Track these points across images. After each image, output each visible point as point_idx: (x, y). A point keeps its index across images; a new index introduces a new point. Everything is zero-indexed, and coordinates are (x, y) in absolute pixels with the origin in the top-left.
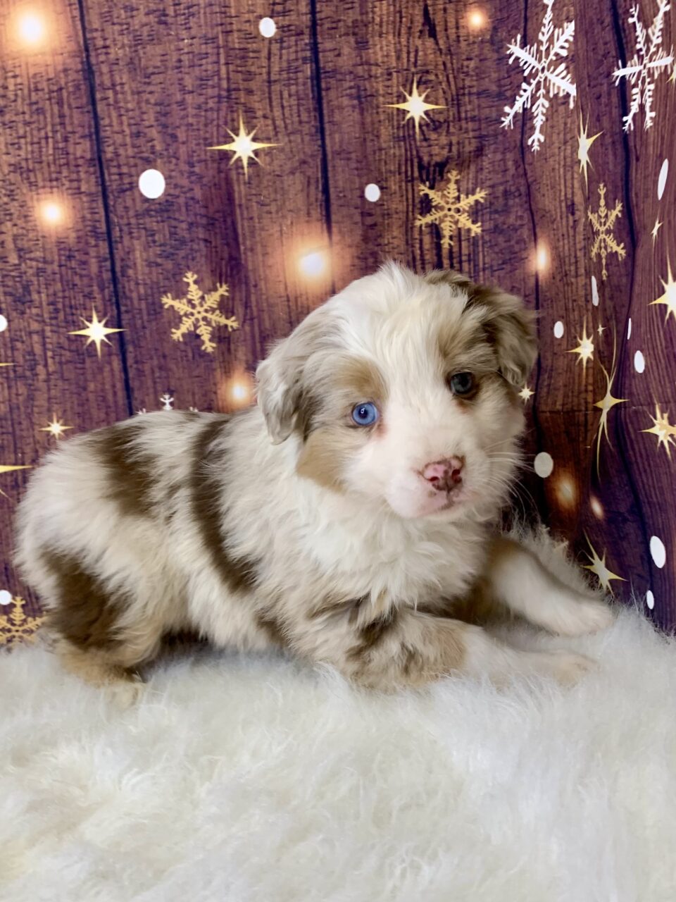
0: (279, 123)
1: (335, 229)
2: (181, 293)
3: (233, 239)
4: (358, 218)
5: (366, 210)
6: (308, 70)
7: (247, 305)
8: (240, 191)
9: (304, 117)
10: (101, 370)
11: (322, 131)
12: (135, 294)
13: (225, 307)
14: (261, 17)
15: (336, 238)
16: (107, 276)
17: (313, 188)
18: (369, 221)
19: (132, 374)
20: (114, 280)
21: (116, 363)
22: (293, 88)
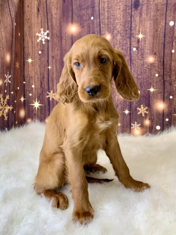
0: (158, 87)
1: (165, 102)
2: (140, 107)
3: (149, 101)
4: (168, 101)
5: (170, 100)
6: (163, 80)
7: (150, 110)
8: (151, 95)
9: (162, 87)
10: (127, 117)
11: (164, 89)
12: (133, 107)
13: (147, 110)
14: (156, 74)
15: (165, 103)
16: (129, 104)
17: (162, 96)
18: (170, 101)
19: (131, 118)
20: (130, 105)
21: (129, 117)
22: (160, 83)
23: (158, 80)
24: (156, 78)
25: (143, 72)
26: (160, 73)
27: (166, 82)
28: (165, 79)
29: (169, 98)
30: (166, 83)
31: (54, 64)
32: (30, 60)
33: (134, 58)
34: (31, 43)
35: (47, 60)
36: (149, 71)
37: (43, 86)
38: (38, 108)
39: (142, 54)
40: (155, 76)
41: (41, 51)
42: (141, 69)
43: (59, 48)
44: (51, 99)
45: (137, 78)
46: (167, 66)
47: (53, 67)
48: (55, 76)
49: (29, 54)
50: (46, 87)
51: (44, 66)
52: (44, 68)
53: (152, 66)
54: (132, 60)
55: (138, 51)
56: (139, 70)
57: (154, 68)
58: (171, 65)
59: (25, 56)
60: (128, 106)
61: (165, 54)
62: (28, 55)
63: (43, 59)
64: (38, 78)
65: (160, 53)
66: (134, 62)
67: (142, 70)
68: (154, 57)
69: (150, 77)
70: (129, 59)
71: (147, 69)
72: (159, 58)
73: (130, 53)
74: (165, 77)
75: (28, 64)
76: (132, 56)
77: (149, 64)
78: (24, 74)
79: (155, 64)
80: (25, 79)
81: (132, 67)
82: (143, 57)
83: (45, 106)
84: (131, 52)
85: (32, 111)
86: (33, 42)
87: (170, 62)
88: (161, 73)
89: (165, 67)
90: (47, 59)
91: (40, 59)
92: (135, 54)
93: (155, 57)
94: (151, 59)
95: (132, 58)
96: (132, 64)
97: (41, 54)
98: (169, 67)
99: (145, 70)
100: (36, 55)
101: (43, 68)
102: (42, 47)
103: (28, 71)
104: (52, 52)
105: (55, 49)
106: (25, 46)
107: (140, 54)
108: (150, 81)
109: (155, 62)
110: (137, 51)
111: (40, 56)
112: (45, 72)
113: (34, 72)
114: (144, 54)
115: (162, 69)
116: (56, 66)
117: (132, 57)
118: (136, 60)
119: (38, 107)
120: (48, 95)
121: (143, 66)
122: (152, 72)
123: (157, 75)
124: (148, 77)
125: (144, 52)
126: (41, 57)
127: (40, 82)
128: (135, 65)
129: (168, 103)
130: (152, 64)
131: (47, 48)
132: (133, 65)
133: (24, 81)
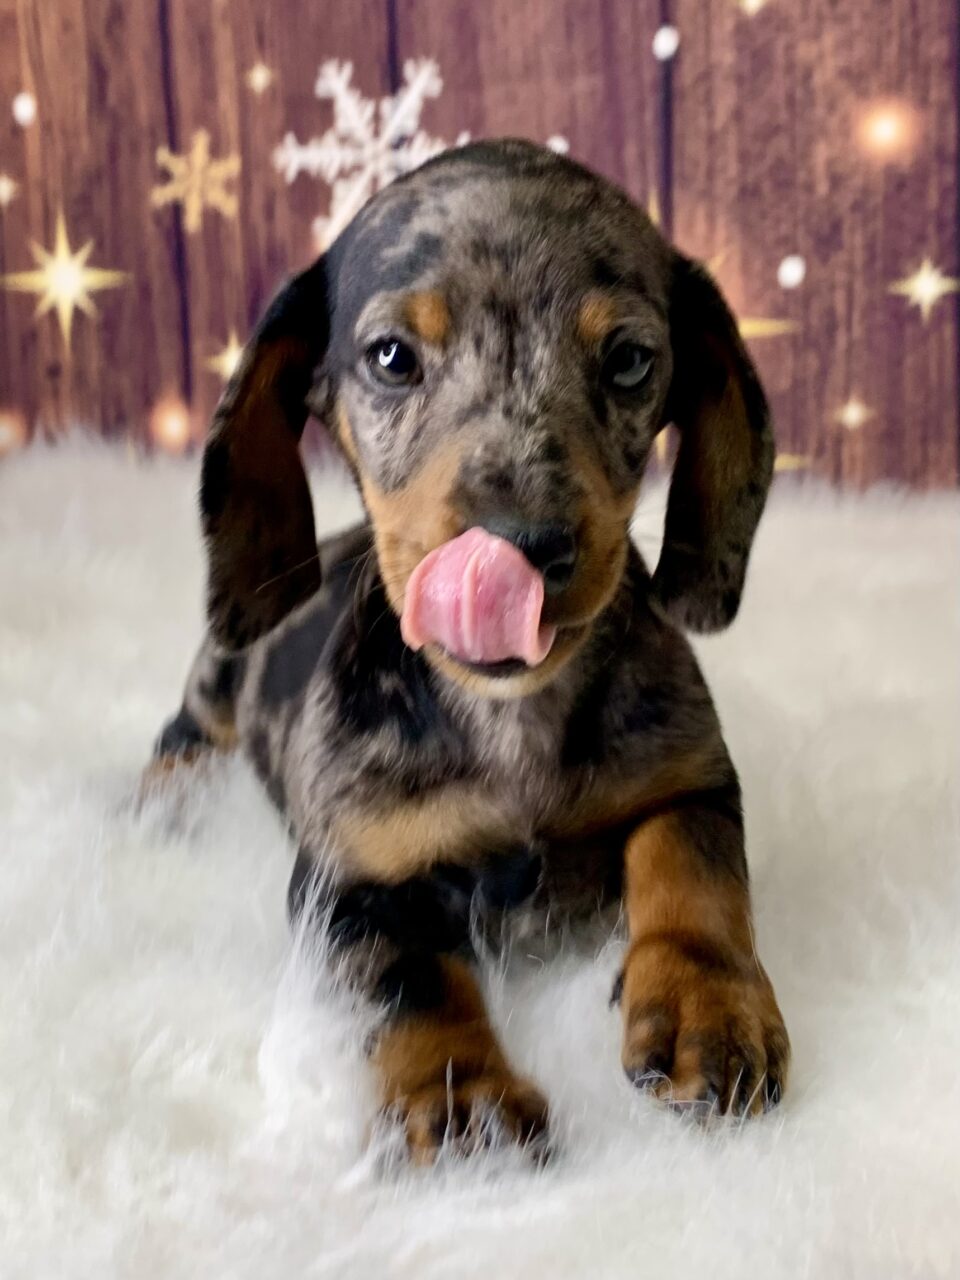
10: (924, 337)
21: (949, 331)
37: (112, 98)
38: (78, 314)
44: (192, 221)
50: (146, 107)
60: (931, 229)
64: (66, 26)
83: (145, 291)
119: (77, 308)
120: (165, 176)
127: (84, 65)
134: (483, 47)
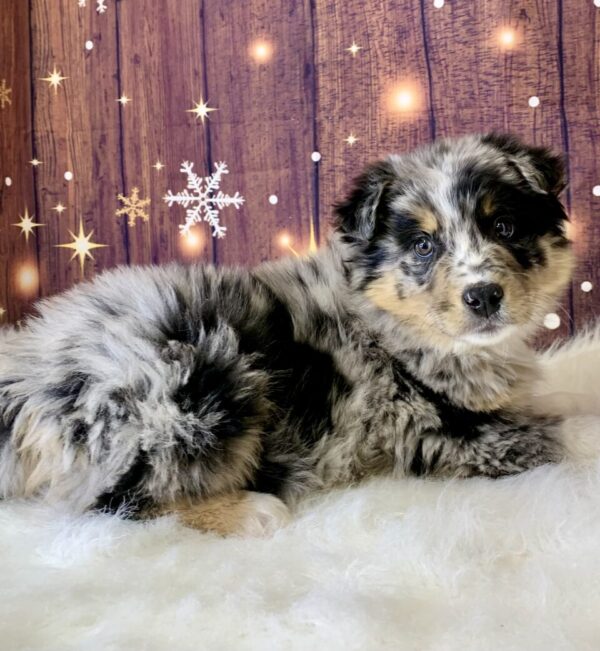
23: (539, 121)
24: (533, 114)
25: (477, 92)
26: (545, 94)
27: (575, 128)
28: (571, 117)
29: (591, 193)
30: (575, 135)
31: (141, 85)
32: (55, 79)
33: (438, 37)
34: (59, 13)
35: (115, 72)
36: (501, 86)
37: (101, 174)
38: (87, 259)
39: (471, 21)
40: (527, 106)
41: (92, 40)
42: (471, 80)
43: (156, 21)
44: (132, 223)
45: (456, 118)
46: (574, 64)
47: (136, 98)
48: (144, 133)
49: (50, 56)
50: (114, 177)
51: (103, 95)
52: (104, 103)
53: (514, 66)
54: (432, 48)
55: (453, 9)
56: (463, 86)
57: (521, 73)
58: (593, 59)
59: (36, 64)
61: (564, 15)
62: (46, 59)
63: (99, 71)
64: (85, 143)
65: (546, 12)
66: (442, 57)
67: (475, 82)
68: (520, 28)
69: (505, 109)
70: (421, 42)
71: (491, 80)
72: (539, 32)
73: (423, 19)
74: (569, 109)
75: (50, 91)
76: (429, 32)
77: (498, 59)
78: (33, 131)
79: (525, 55)
80: (39, 150)
81: (435, 78)
82: (472, 32)
83: (112, 249)
84: (426, 16)
85: (66, 272)
86: (66, 11)
87: (590, 46)
88: (553, 94)
89: (569, 67)
90: (116, 68)
91: (90, 70)
92: (442, 23)
93: (525, 27)
94: (507, 38)
95: (430, 40)
96: (432, 65)
97: (94, 52)
98: (585, 67)
99: (486, 83)
100: (77, 55)
101: (101, 101)
102: (94, 25)
103: (50, 117)
104: (133, 42)
105: (142, 28)
106: (35, 26)
107: (461, 18)
108: (506, 125)
109: (523, 50)
110: (449, 8)
111: (88, 60)
112: (108, 116)
113: (69, 122)
114: (479, 17)
115: (557, 74)
116: (148, 96)
117: (433, 36)
118: (446, 45)
119: (86, 256)
120: (122, 204)
121: (474, 67)
122: (514, 89)
123: (534, 102)
124: (499, 114)
125: (478, 10)
126: (91, 61)
127: (91, 158)
128: (447, 66)
129: (588, 218)
130: (512, 57)
131: (114, 25)
132: (439, 69)
133: (35, 155)
134: (244, 156)
